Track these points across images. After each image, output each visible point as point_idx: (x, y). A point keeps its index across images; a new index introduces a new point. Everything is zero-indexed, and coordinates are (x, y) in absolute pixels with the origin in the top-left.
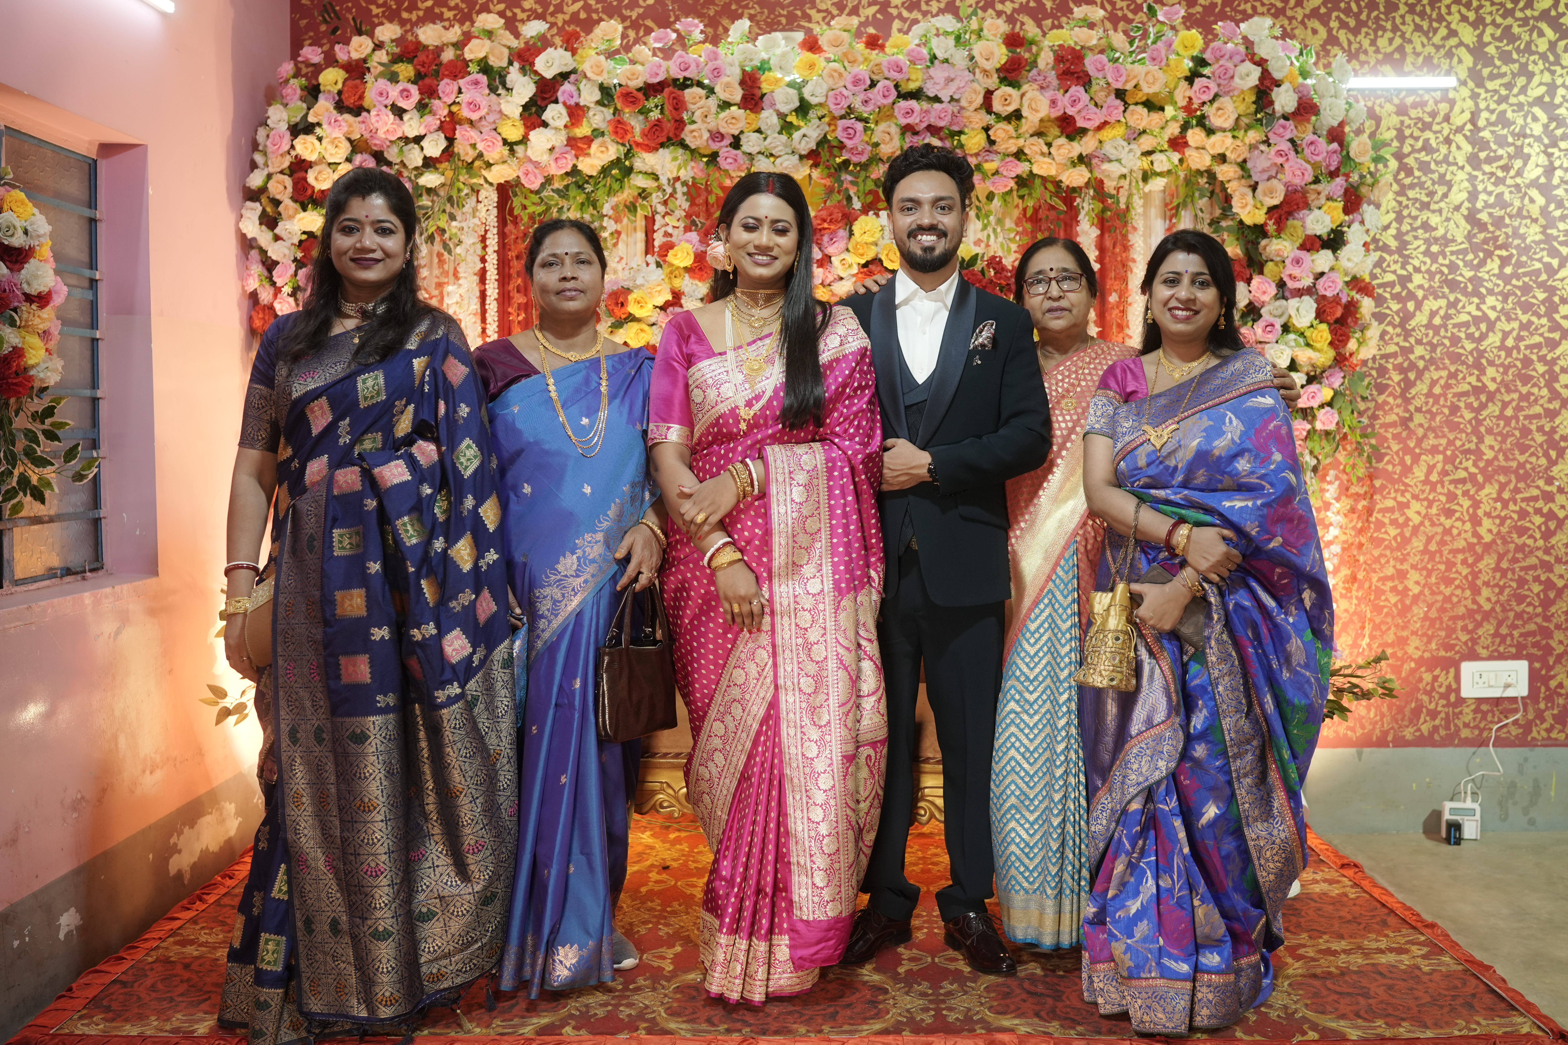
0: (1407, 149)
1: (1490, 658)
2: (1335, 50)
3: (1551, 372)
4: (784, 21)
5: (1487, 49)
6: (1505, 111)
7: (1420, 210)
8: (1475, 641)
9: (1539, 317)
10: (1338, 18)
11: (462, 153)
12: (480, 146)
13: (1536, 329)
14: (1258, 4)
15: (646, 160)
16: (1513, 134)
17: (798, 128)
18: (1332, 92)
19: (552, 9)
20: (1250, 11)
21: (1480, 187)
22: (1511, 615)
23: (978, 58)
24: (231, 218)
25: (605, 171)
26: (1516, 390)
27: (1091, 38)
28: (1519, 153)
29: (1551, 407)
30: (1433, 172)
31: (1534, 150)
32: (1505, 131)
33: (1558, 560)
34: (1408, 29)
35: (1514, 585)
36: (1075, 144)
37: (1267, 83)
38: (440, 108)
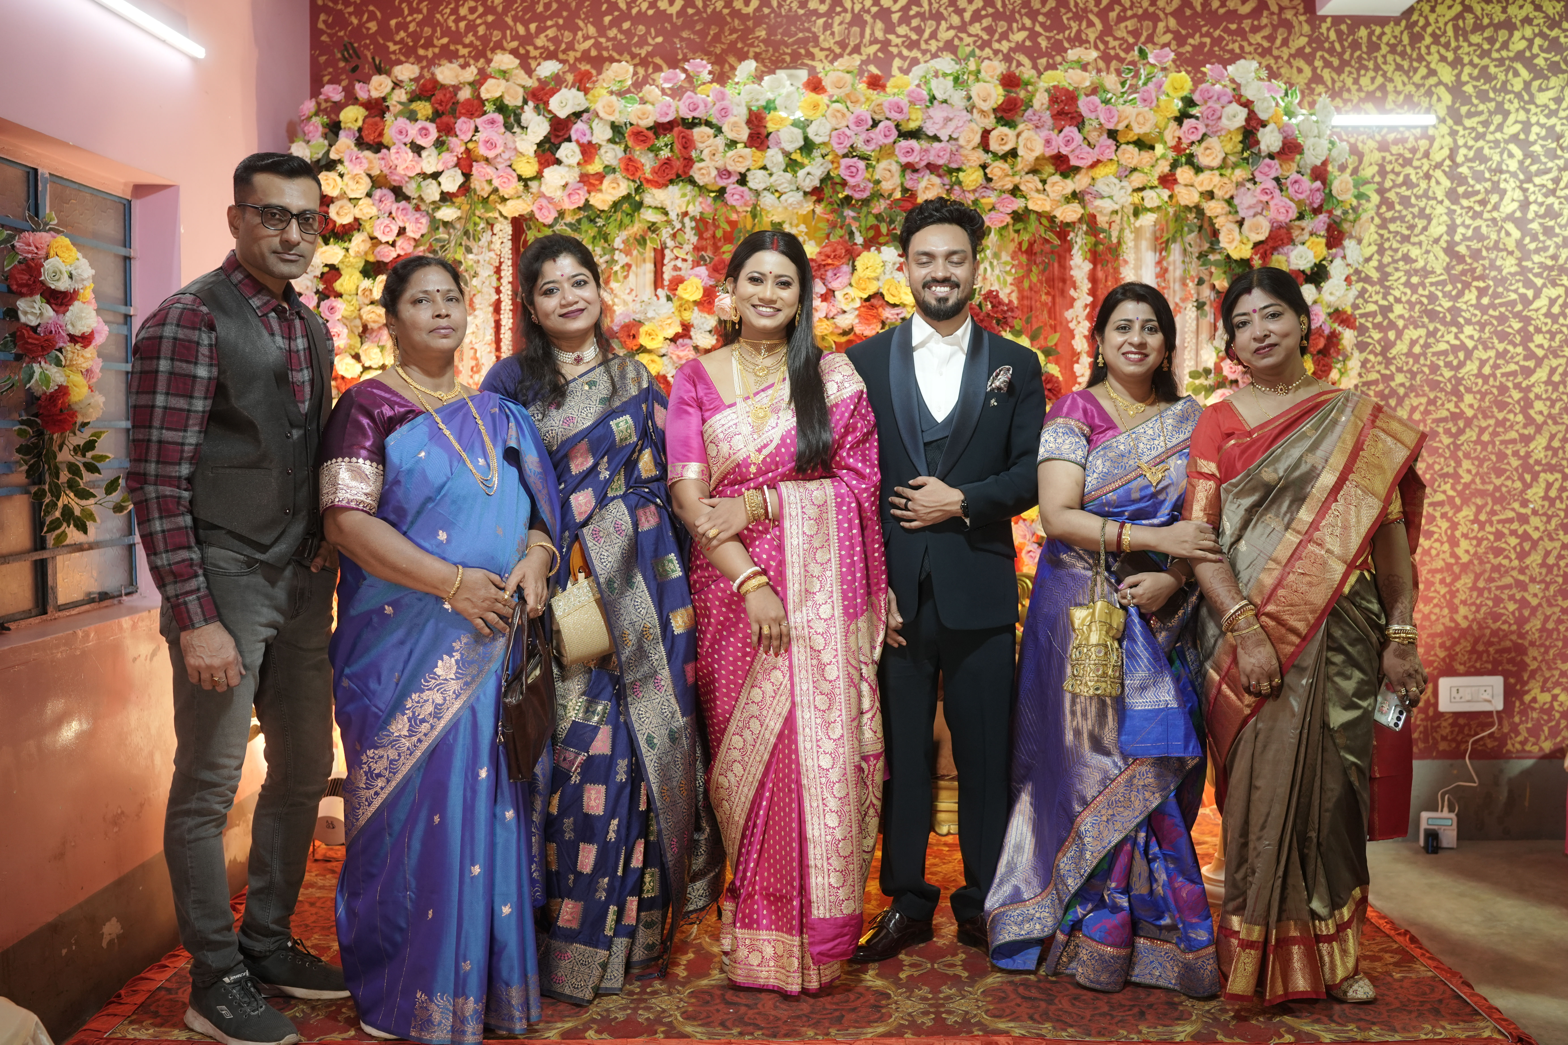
0: (1388, 184)
1: (1467, 674)
2: (1320, 88)
3: (1526, 398)
4: (788, 59)
5: (1465, 88)
6: (1482, 148)
7: (1401, 243)
8: (1452, 657)
9: (1515, 345)
10: (1322, 57)
11: (478, 188)
12: (496, 182)
13: (1512, 357)
14: (1245, 44)
15: (655, 196)
16: (1490, 170)
17: (802, 166)
18: (1316, 132)
19: (563, 46)
20: (1237, 51)
21: (1459, 221)
22: (1487, 632)
23: (975, 98)
25: (616, 205)
26: (1493, 417)
27: (1084, 79)
28: (1496, 188)
29: (1526, 432)
30: (1413, 206)
31: (1510, 185)
32: (1482, 167)
33: (1533, 580)
34: (1390, 68)
35: (1490, 603)
36: (1068, 181)
37: (1253, 123)
38: (457, 145)
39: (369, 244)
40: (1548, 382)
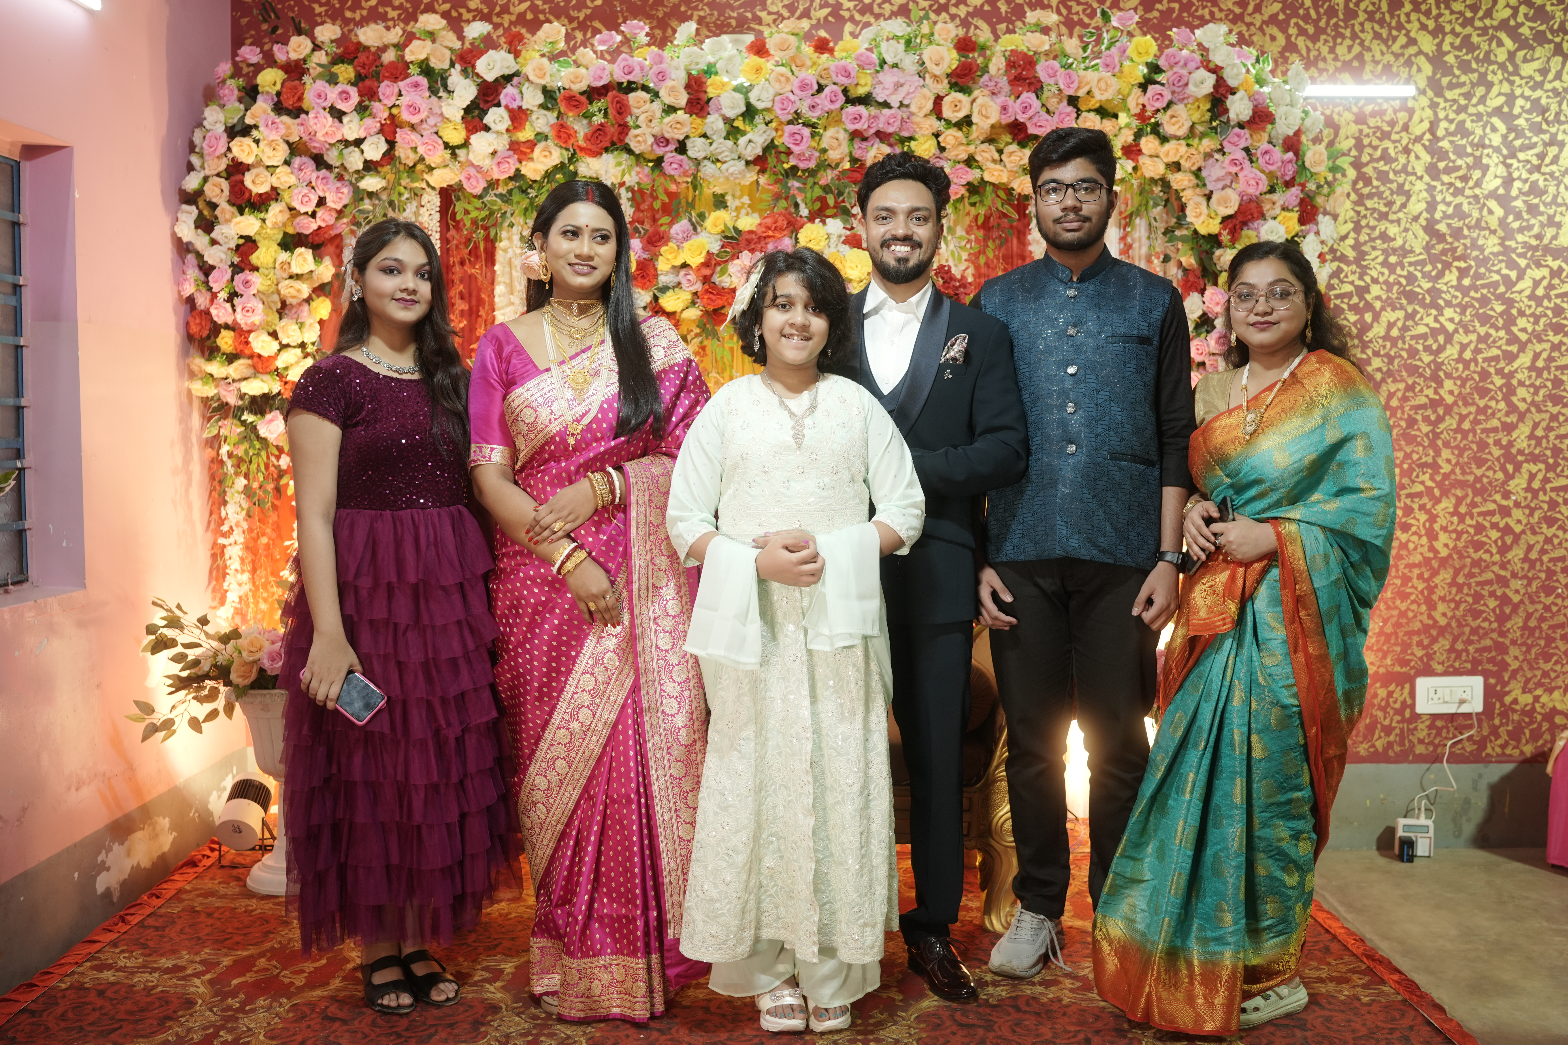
0: (1365, 158)
1: (1446, 673)
2: (1294, 57)
3: (1508, 385)
4: (733, 23)
5: (1446, 58)
6: (1464, 121)
7: (1379, 220)
8: (1430, 657)
9: (1497, 329)
10: (1297, 24)
11: (402, 156)
12: (421, 150)
13: (1494, 342)
14: (1215, 10)
15: (589, 165)
16: (1472, 144)
17: (744, 133)
18: (1289, 100)
19: (498, 9)
20: (1207, 17)
21: (1439, 198)
22: (1467, 630)
23: (928, 64)
24: (166, 221)
25: (549, 175)
26: (1474, 404)
27: (1043, 43)
28: (1478, 163)
29: (1508, 420)
30: (1392, 182)
31: (1493, 161)
32: (1464, 142)
33: (1514, 575)
34: (1367, 37)
35: (1470, 600)
37: (1222, 90)
38: (380, 111)
39: (287, 215)
40: (1532, 368)
